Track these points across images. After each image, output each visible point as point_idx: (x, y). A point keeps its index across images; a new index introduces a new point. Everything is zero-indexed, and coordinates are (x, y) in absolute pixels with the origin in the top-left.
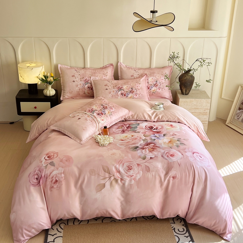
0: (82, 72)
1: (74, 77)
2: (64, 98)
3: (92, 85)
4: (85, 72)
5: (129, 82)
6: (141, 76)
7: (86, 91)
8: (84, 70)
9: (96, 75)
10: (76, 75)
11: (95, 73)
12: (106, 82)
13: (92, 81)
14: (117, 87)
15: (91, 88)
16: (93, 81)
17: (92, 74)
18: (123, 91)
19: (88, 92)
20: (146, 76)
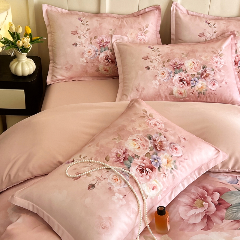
0: (94, 22)
1: (76, 35)
2: (55, 78)
3: (113, 54)
4: (100, 24)
5: (197, 51)
6: (222, 36)
7: (101, 66)
8: (97, 18)
9: (124, 30)
10: (80, 32)
11: (121, 27)
12: (147, 50)
13: (115, 44)
14: (170, 63)
15: (112, 60)
16: (118, 45)
17: (115, 29)
18: (184, 74)
19: (106, 67)
20: (232, 36)
